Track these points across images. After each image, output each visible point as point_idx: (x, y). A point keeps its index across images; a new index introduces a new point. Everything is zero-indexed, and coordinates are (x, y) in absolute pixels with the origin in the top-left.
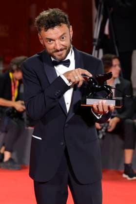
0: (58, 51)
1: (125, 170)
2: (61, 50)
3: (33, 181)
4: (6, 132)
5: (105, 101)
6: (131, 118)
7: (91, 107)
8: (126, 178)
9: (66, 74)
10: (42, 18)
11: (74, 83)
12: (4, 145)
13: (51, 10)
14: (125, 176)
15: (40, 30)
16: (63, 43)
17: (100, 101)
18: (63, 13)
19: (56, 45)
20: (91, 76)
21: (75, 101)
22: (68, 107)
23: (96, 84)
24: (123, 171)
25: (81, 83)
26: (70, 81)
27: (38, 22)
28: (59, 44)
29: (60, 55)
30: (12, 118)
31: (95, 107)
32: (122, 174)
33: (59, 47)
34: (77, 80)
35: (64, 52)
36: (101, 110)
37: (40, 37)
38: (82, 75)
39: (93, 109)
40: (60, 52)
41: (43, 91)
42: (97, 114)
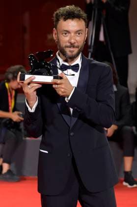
1: (125, 177)
4: (4, 143)
8: (126, 186)
14: (125, 184)
24: (123, 179)
29: (71, 52)
40: (72, 49)
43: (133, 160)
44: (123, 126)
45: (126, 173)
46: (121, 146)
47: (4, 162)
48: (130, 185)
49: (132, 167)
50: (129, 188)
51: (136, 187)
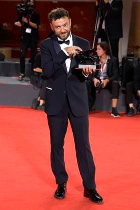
0: (62, 33)
1: (113, 111)
2: (64, 33)
3: (46, 115)
4: (41, 88)
5: (90, 66)
6: (116, 80)
7: (81, 70)
8: (113, 116)
9: (66, 49)
10: (53, 13)
11: (70, 54)
12: (39, 96)
13: (58, 9)
14: (112, 115)
15: (51, 20)
16: (66, 28)
17: (87, 66)
18: (66, 11)
19: (61, 29)
20: (81, 50)
21: (72, 67)
22: (68, 70)
23: (84, 56)
24: (111, 112)
25: (75, 55)
26: (68, 53)
27: (50, 16)
28: (63, 29)
29: (64, 36)
30: (45, 79)
31: (84, 69)
32: (110, 114)
33: (63, 31)
34: (73, 53)
35: (66, 34)
36: (87, 71)
37: (51, 26)
38: (76, 50)
39: (83, 71)
40: (64, 35)
41: (52, 60)
42: (85, 74)
43: (118, 101)
44: (112, 80)
45: (113, 108)
46: (111, 92)
47: (41, 99)
48: (115, 115)
49: (117, 104)
50: (114, 118)
51: (118, 117)
